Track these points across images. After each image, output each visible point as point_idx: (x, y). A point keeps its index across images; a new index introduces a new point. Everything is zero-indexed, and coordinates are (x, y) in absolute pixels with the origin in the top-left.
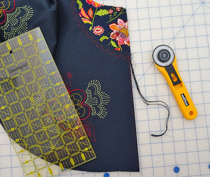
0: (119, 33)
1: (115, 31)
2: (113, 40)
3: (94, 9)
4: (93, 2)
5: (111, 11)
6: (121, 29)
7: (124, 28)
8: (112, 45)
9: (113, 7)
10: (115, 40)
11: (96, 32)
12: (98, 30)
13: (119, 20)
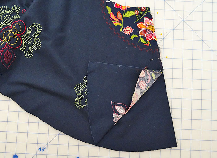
0: (146, 30)
1: (142, 29)
2: (142, 37)
3: (122, 12)
4: (120, 6)
5: (137, 12)
6: (147, 26)
7: (150, 25)
8: (142, 41)
9: (138, 8)
10: (143, 37)
11: (126, 32)
12: (128, 30)
13: (145, 19)
